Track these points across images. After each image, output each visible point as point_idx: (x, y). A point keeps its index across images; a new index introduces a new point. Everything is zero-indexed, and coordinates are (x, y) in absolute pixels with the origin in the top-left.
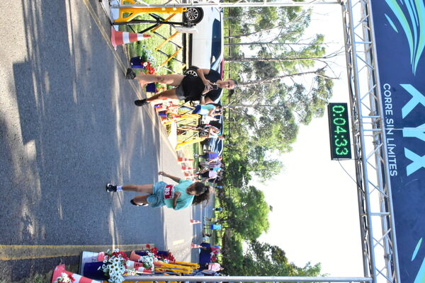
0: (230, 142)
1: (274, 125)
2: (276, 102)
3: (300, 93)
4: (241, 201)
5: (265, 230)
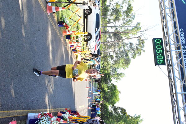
0: (104, 66)
1: (121, 59)
2: (122, 50)
3: (131, 46)
4: (108, 89)
5: (118, 101)
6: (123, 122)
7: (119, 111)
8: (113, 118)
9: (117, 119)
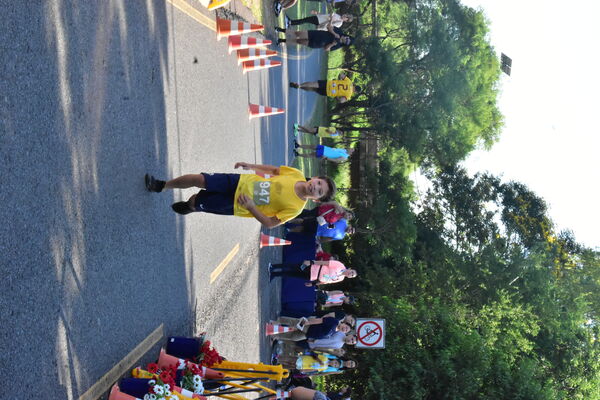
4: (413, 40)
6: (513, 304)
7: (493, 208)
8: (442, 279)
9: (475, 285)
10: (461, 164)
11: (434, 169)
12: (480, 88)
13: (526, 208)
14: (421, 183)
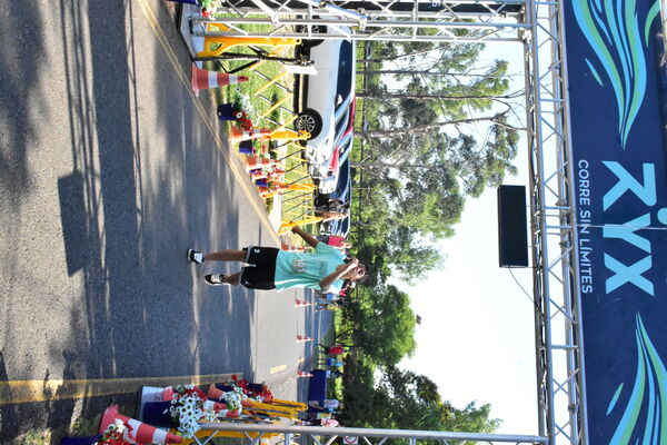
0: (361, 219)
1: (427, 196)
2: (431, 161)
3: (469, 149)
4: (375, 306)
5: (409, 352)
7: (411, 387)
10: (397, 366)
11: (384, 367)
12: (406, 329)
13: (427, 388)
14: (379, 375)
